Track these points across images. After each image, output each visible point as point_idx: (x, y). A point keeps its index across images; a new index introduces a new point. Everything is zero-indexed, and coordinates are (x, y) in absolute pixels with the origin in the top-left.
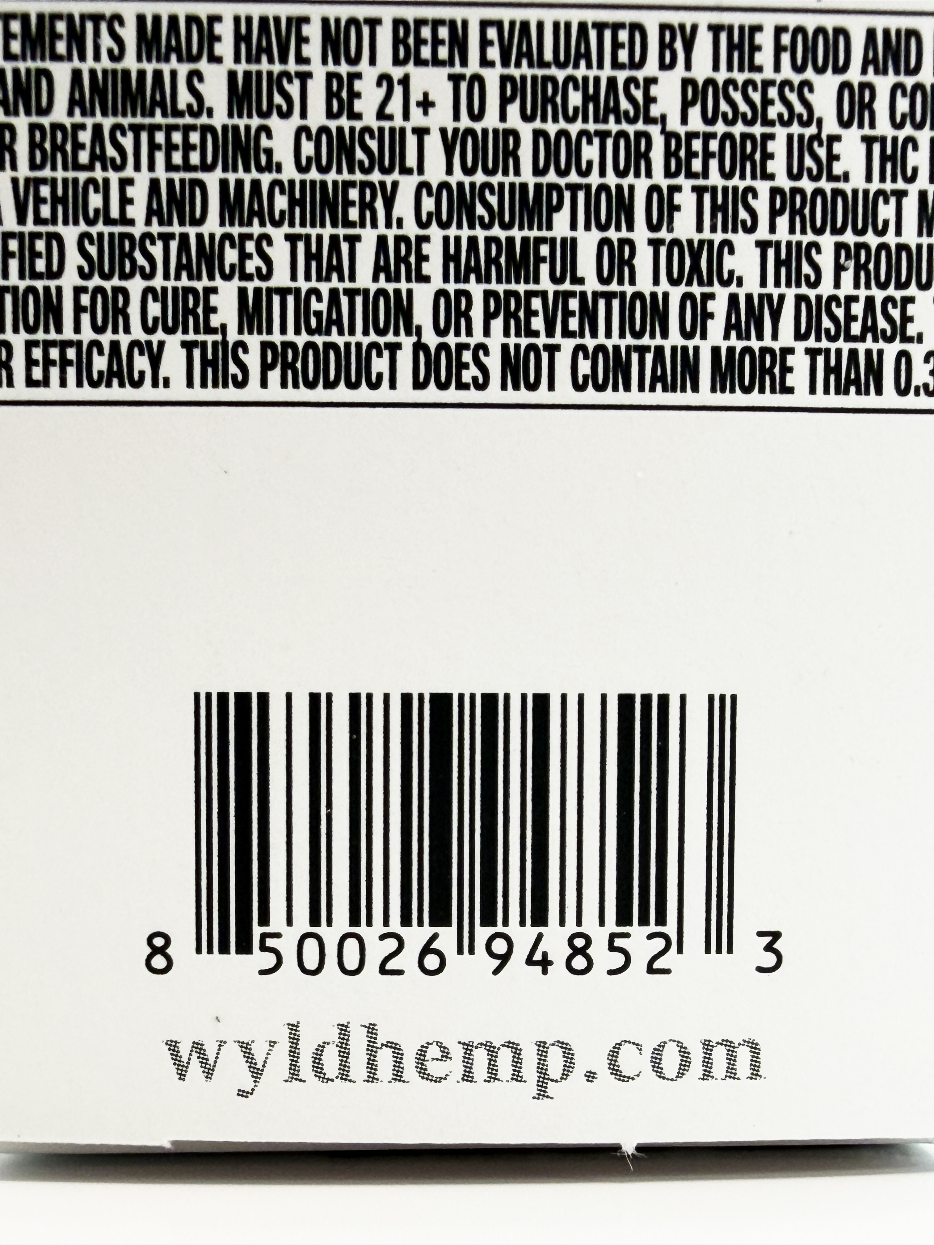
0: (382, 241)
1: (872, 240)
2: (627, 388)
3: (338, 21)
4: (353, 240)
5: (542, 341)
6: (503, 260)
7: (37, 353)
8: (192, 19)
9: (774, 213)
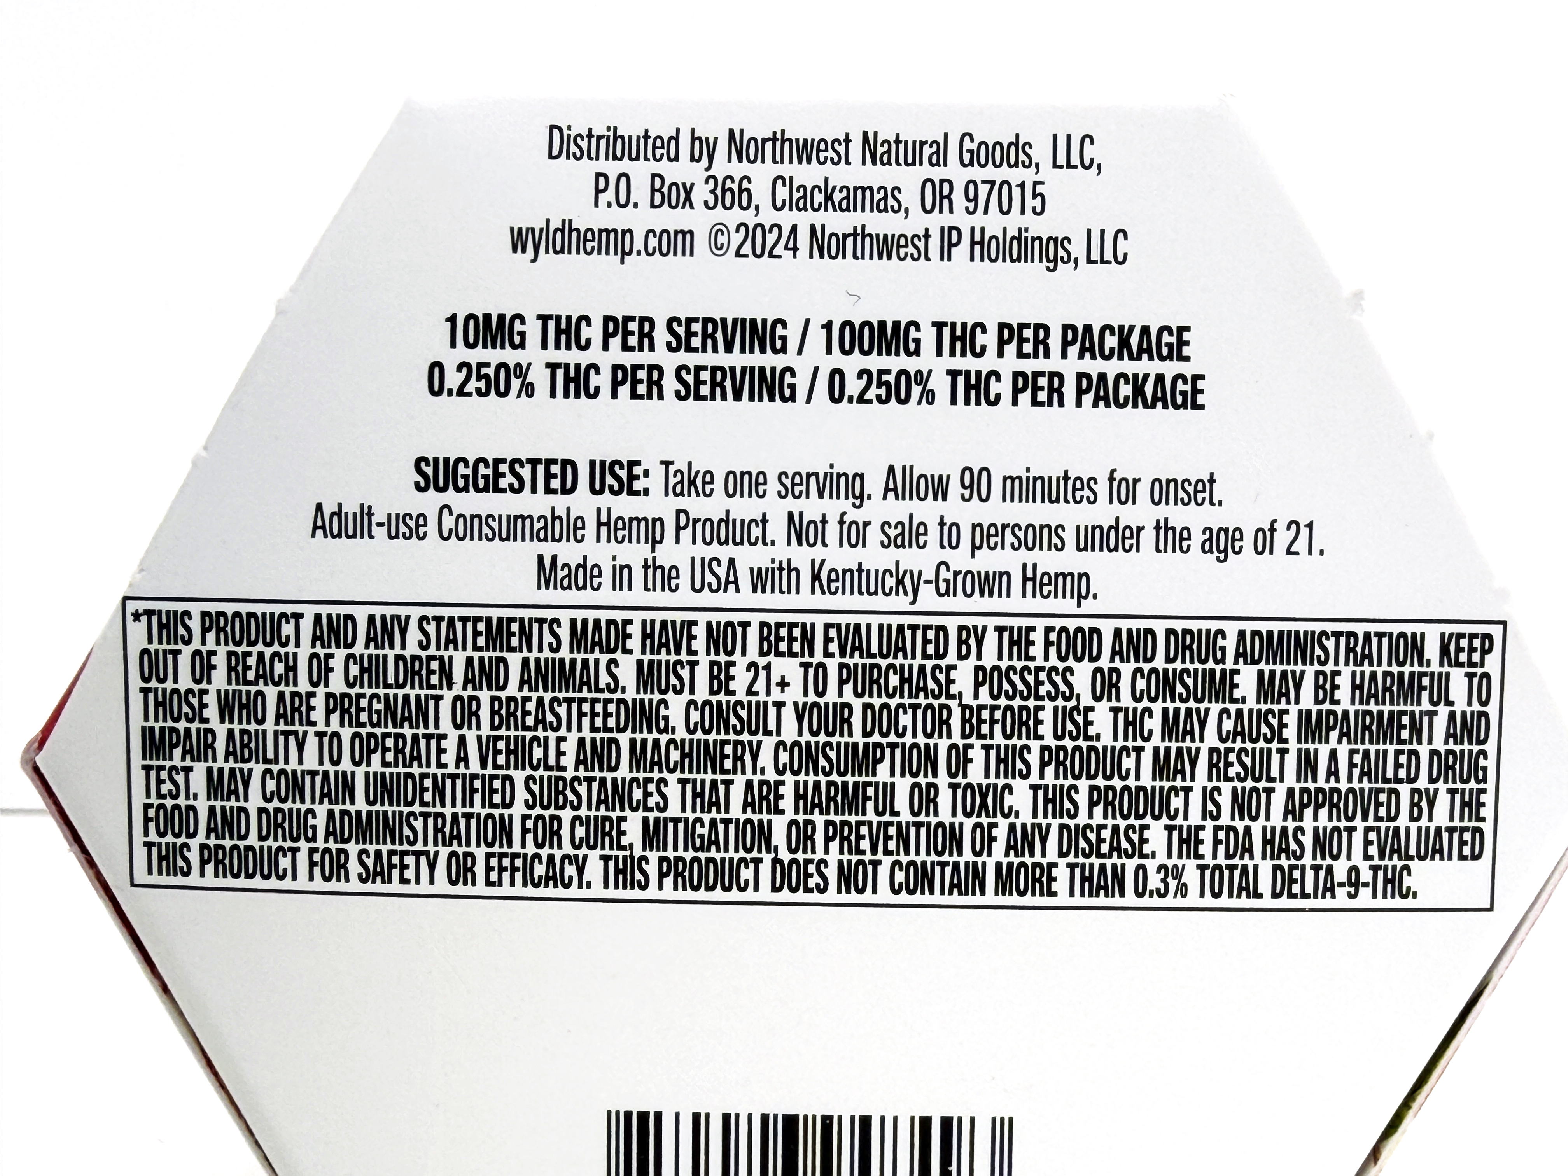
0: (749, 784)
1: (1117, 783)
2: (932, 892)
3: (718, 623)
4: (728, 783)
5: (868, 857)
6: (839, 798)
7: (494, 862)
8: (611, 622)
9: (1043, 765)
